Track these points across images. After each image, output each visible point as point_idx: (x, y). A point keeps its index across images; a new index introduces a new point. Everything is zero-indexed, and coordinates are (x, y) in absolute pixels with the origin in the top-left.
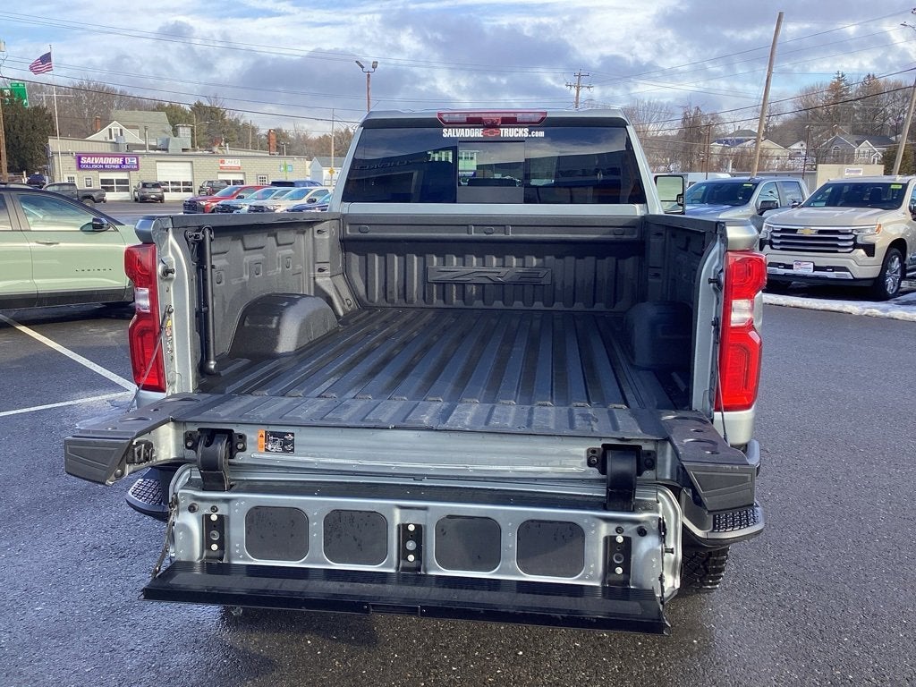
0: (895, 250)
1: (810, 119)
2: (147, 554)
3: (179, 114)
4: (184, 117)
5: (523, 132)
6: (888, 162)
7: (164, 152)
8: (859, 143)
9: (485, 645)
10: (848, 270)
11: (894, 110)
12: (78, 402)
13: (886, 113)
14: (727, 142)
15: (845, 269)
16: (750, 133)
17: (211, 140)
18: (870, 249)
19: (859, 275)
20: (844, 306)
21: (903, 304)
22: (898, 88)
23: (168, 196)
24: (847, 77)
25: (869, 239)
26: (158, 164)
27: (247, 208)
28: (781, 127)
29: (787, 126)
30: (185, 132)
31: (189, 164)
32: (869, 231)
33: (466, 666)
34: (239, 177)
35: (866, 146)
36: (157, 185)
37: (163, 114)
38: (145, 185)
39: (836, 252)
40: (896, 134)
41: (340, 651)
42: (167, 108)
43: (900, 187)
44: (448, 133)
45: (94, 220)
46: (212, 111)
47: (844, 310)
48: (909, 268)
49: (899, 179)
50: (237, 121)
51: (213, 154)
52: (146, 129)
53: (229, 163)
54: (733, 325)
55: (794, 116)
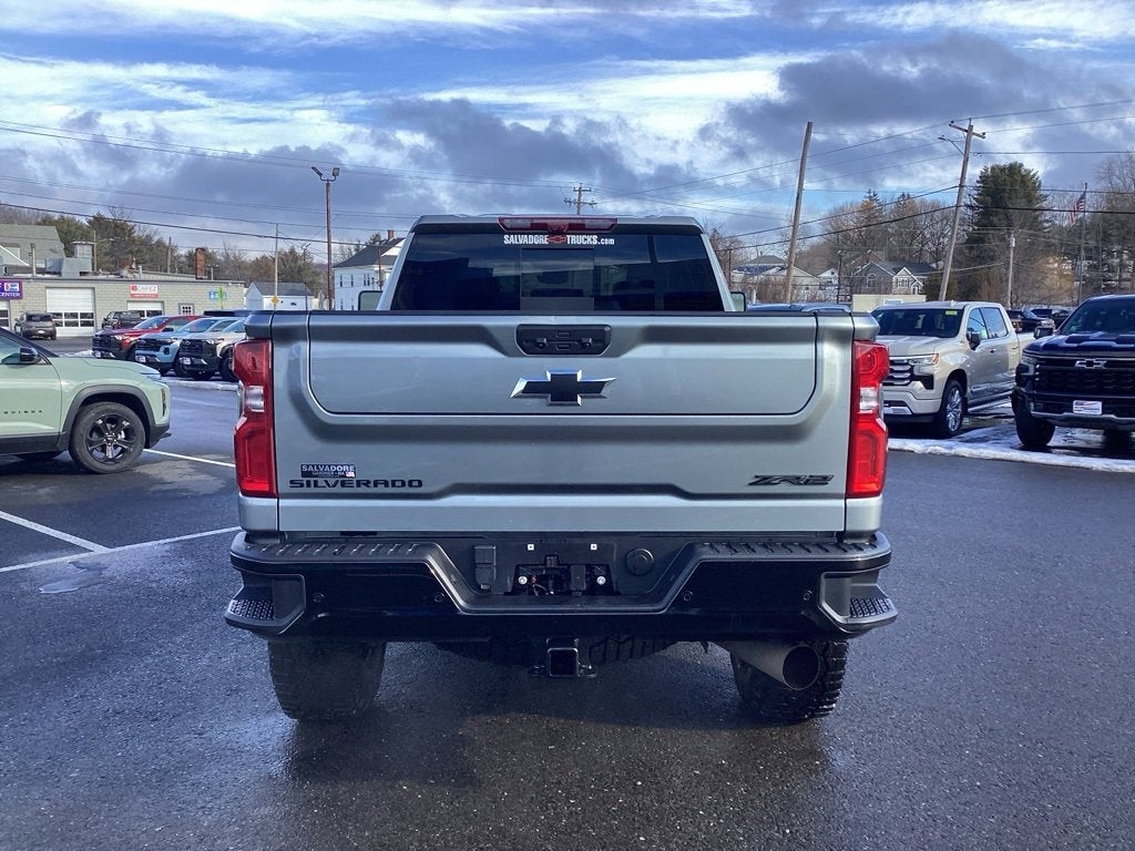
0: (955, 383)
1: (841, 243)
2: (184, 716)
3: (73, 229)
4: (79, 233)
5: (592, 240)
6: (931, 291)
7: (55, 276)
8: (896, 271)
9: (600, 778)
10: (905, 405)
11: (933, 235)
12: (31, 565)
13: (924, 237)
14: (748, 269)
15: (902, 404)
16: (774, 259)
17: (114, 262)
18: (928, 381)
19: (918, 410)
20: (905, 444)
21: (967, 441)
22: (936, 208)
23: (62, 332)
24: (879, 197)
25: (927, 370)
26: (48, 290)
27: (178, 343)
28: (808, 252)
29: (815, 251)
30: (84, 252)
31: (90, 291)
32: (926, 361)
33: (584, 798)
34: (157, 307)
35: (904, 274)
36: (46, 318)
37: (53, 229)
38: (30, 318)
39: (892, 385)
40: (937, 261)
41: (443, 793)
42: (56, 222)
43: (955, 313)
44: (509, 240)
45: (22, 350)
46: (117, 226)
47: (906, 448)
48: (970, 402)
49: (953, 304)
50: (149, 238)
51: (122, 280)
52: (32, 246)
53: (142, 289)
54: (861, 412)
55: (822, 240)
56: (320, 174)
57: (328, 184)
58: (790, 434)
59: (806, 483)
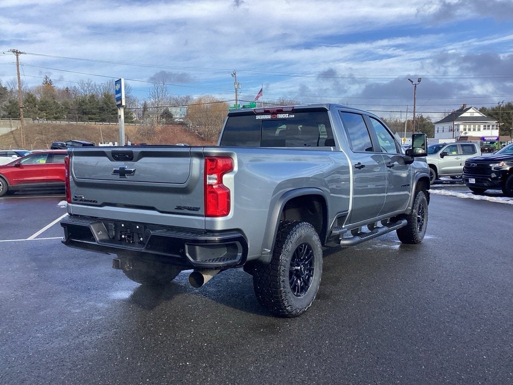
5: (286, 116)
44: (258, 117)
54: (208, 184)
56: (412, 82)
57: (415, 86)
58: (185, 191)
59: (194, 210)
